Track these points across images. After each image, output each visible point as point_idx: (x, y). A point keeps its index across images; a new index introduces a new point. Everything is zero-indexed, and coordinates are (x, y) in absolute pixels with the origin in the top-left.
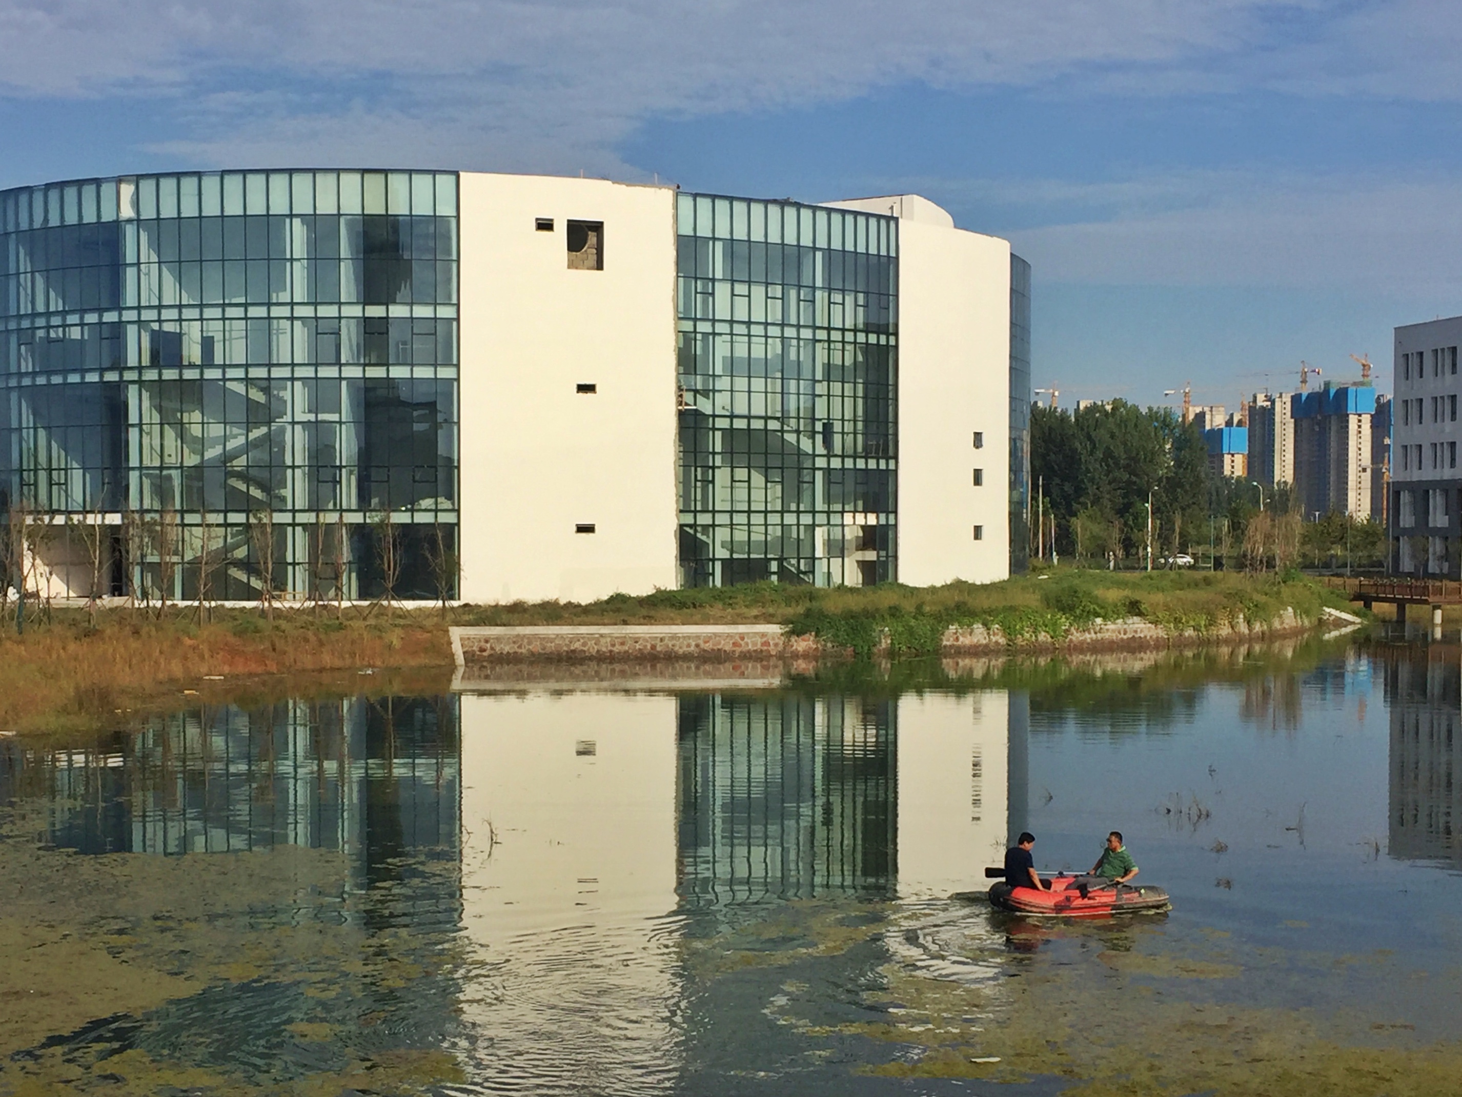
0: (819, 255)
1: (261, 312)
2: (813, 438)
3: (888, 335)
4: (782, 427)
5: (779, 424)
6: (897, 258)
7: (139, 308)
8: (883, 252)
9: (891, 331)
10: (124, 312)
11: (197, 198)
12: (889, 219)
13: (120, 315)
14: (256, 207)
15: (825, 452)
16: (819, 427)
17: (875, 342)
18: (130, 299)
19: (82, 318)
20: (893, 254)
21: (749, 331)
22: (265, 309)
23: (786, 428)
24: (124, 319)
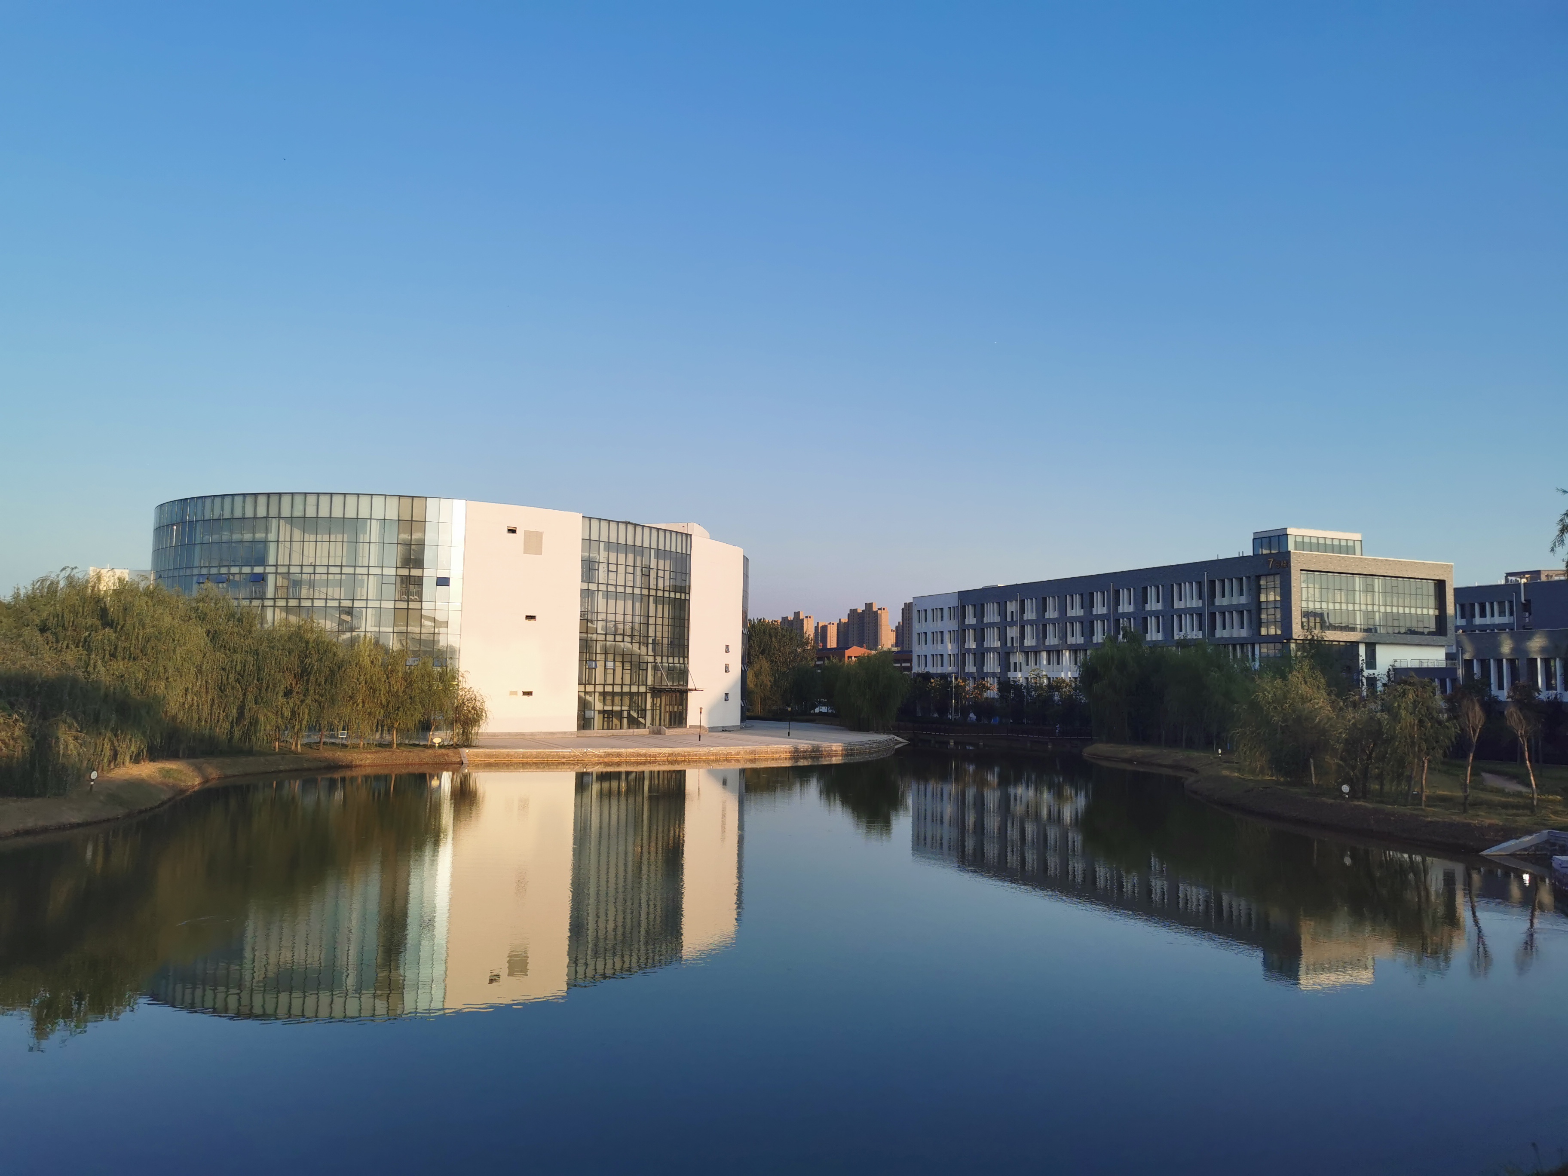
0: (652, 551)
1: (350, 570)
2: (647, 647)
3: (685, 593)
4: (632, 640)
5: (630, 639)
6: (690, 555)
7: (276, 566)
8: (684, 552)
9: (687, 592)
10: (267, 567)
11: (316, 507)
12: (687, 535)
13: (265, 569)
14: (351, 513)
15: (652, 654)
16: (650, 641)
17: (679, 597)
18: (271, 560)
19: (241, 570)
20: (689, 553)
21: (616, 589)
22: (352, 569)
23: (633, 641)
24: (267, 571)
